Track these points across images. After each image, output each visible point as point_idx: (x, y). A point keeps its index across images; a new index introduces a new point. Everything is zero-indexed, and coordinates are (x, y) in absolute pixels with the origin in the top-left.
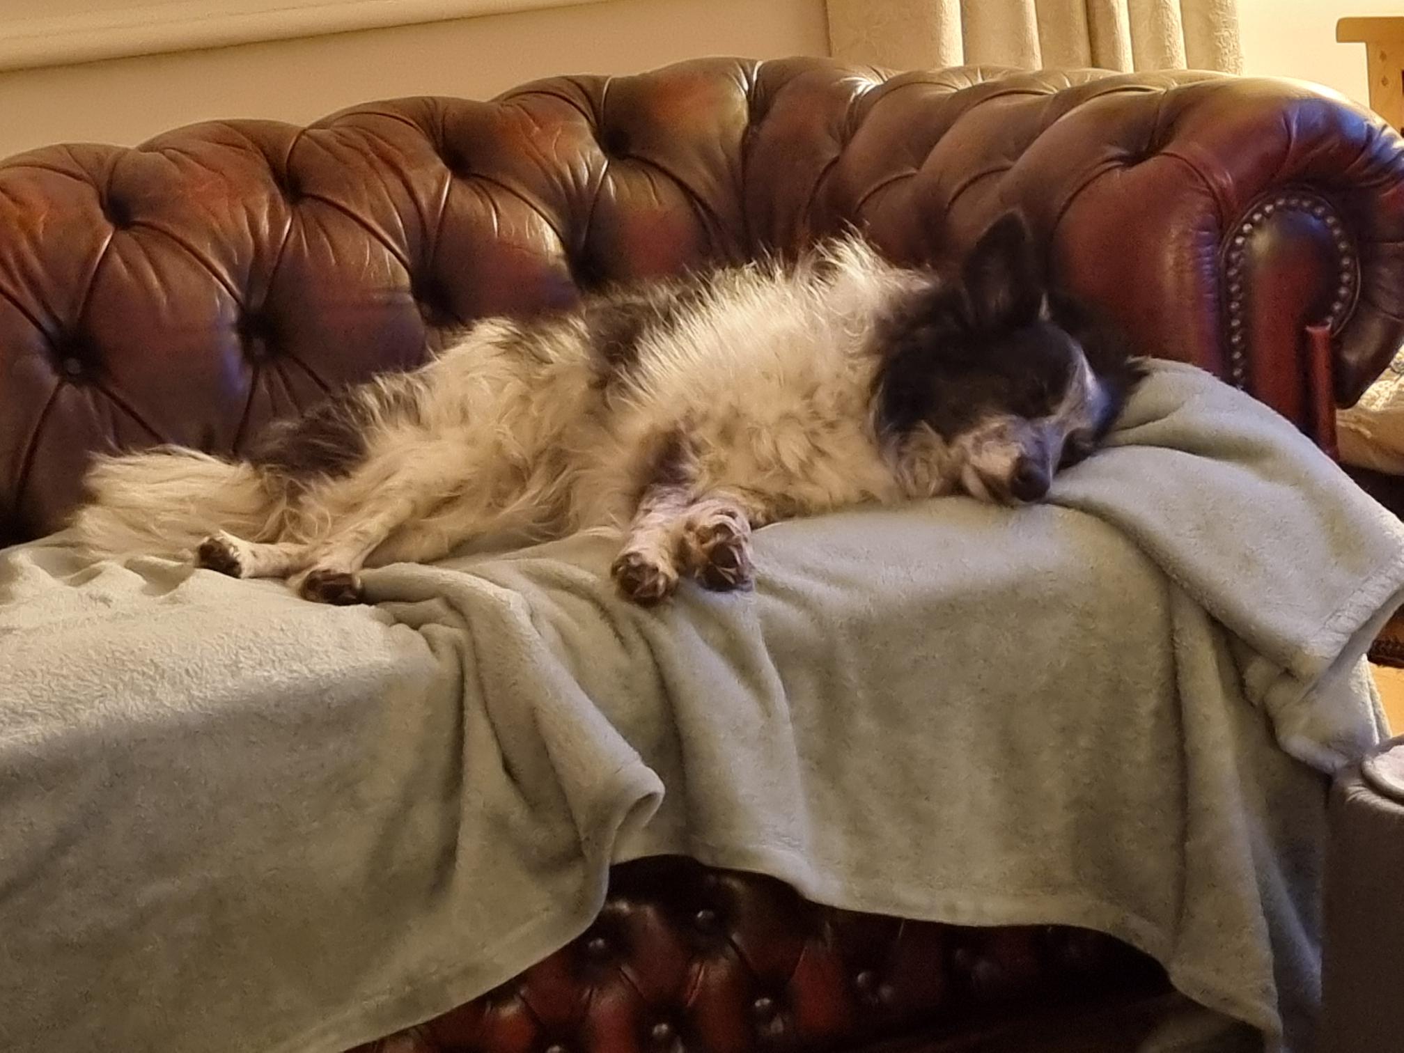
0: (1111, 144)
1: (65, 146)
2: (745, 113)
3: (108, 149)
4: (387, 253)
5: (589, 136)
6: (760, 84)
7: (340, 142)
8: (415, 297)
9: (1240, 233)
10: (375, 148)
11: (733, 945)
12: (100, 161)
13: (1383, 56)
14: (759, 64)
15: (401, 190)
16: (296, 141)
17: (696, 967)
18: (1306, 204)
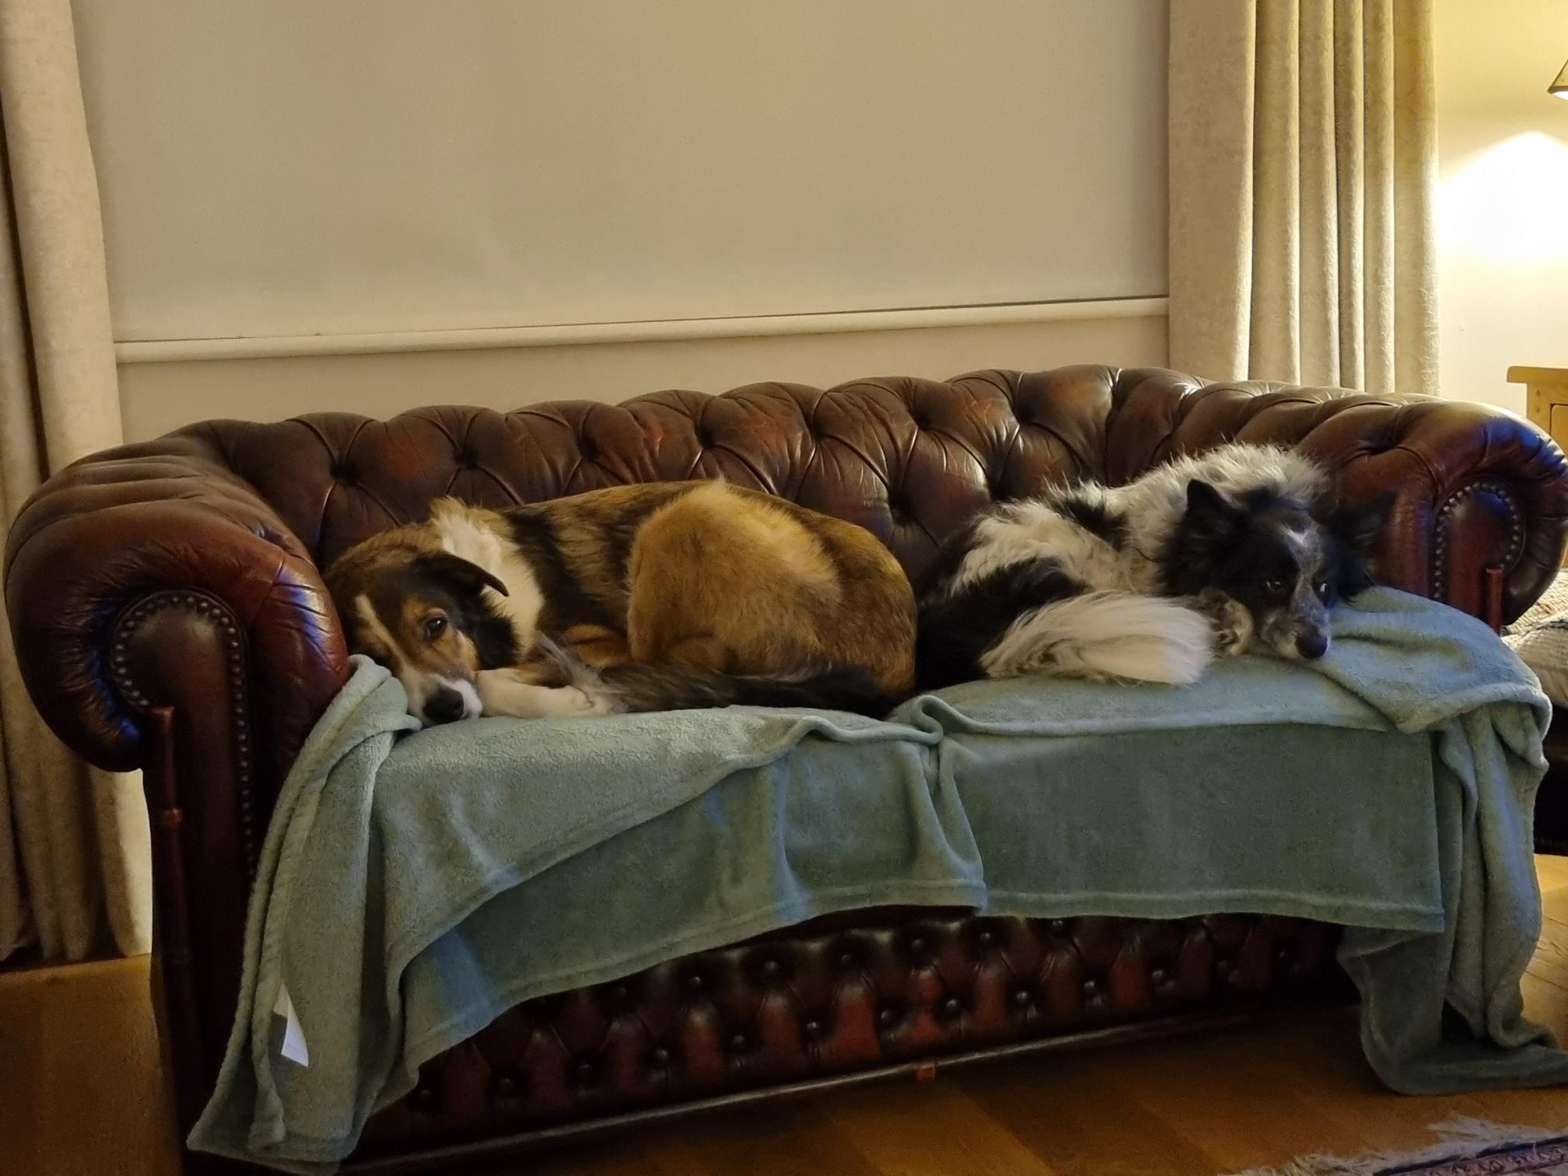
0: (1362, 439)
1: (675, 391)
2: (1110, 401)
3: (702, 396)
4: (874, 475)
5: (1009, 409)
6: (1121, 384)
7: (850, 402)
8: (889, 504)
9: (1447, 504)
10: (871, 408)
11: (1074, 945)
12: (697, 404)
13: (1538, 393)
14: (1120, 370)
15: (885, 435)
16: (821, 400)
17: (1049, 957)
18: (1493, 488)
